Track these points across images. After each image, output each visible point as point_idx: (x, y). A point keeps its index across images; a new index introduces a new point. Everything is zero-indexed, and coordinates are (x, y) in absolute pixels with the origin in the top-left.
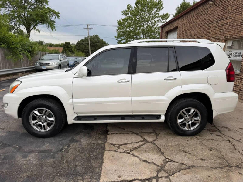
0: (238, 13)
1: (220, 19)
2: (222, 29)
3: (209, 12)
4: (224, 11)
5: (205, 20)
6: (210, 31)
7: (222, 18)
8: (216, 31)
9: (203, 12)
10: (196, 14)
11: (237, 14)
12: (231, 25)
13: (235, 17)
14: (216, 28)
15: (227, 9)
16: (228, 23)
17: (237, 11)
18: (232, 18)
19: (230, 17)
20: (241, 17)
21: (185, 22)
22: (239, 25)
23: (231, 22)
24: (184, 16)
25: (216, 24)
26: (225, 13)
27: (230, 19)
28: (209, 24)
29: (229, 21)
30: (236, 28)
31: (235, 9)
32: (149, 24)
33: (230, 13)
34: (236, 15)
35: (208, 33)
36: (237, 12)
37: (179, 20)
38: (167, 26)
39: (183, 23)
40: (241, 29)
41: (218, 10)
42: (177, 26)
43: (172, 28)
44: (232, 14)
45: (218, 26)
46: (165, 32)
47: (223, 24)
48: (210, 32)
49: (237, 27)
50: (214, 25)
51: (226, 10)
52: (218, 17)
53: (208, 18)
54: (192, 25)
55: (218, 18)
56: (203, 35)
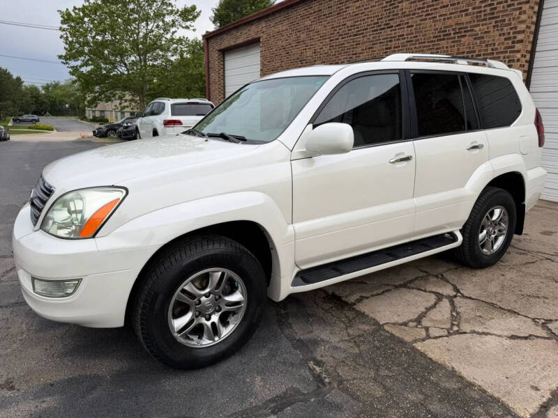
0: (428, 17)
1: (382, 27)
2: (390, 48)
3: (350, 11)
4: (392, 10)
5: (341, 27)
6: (359, 50)
7: (388, 24)
8: (374, 51)
9: (334, 8)
10: (315, 12)
11: (424, 17)
12: (412, 41)
13: (420, 24)
14: (373, 44)
15: (398, 7)
16: (403, 35)
17: (423, 11)
18: (412, 26)
19: (408, 23)
20: (435, 25)
21: (280, 28)
22: (432, 42)
23: (413, 33)
24: (278, 15)
25: (372, 37)
26: (393, 15)
27: (408, 27)
28: (354, 35)
29: (406, 31)
30: (424, 47)
31: (419, 9)
32: (150, 27)
33: (407, 15)
34: (421, 20)
35: (353, 54)
36: (424, 14)
37: (263, 24)
38: (225, 36)
39: (276, 30)
40: (437, 49)
41: (375, 6)
42: (257, 36)
43: (240, 41)
44: (413, 18)
45: (378, 42)
46: (219, 51)
47: (391, 38)
48: (360, 53)
49: (427, 44)
50: (369, 39)
51: (395, 7)
52: (376, 21)
53: (349, 24)
54: (303, 36)
55: (378, 23)
56: (340, 60)
